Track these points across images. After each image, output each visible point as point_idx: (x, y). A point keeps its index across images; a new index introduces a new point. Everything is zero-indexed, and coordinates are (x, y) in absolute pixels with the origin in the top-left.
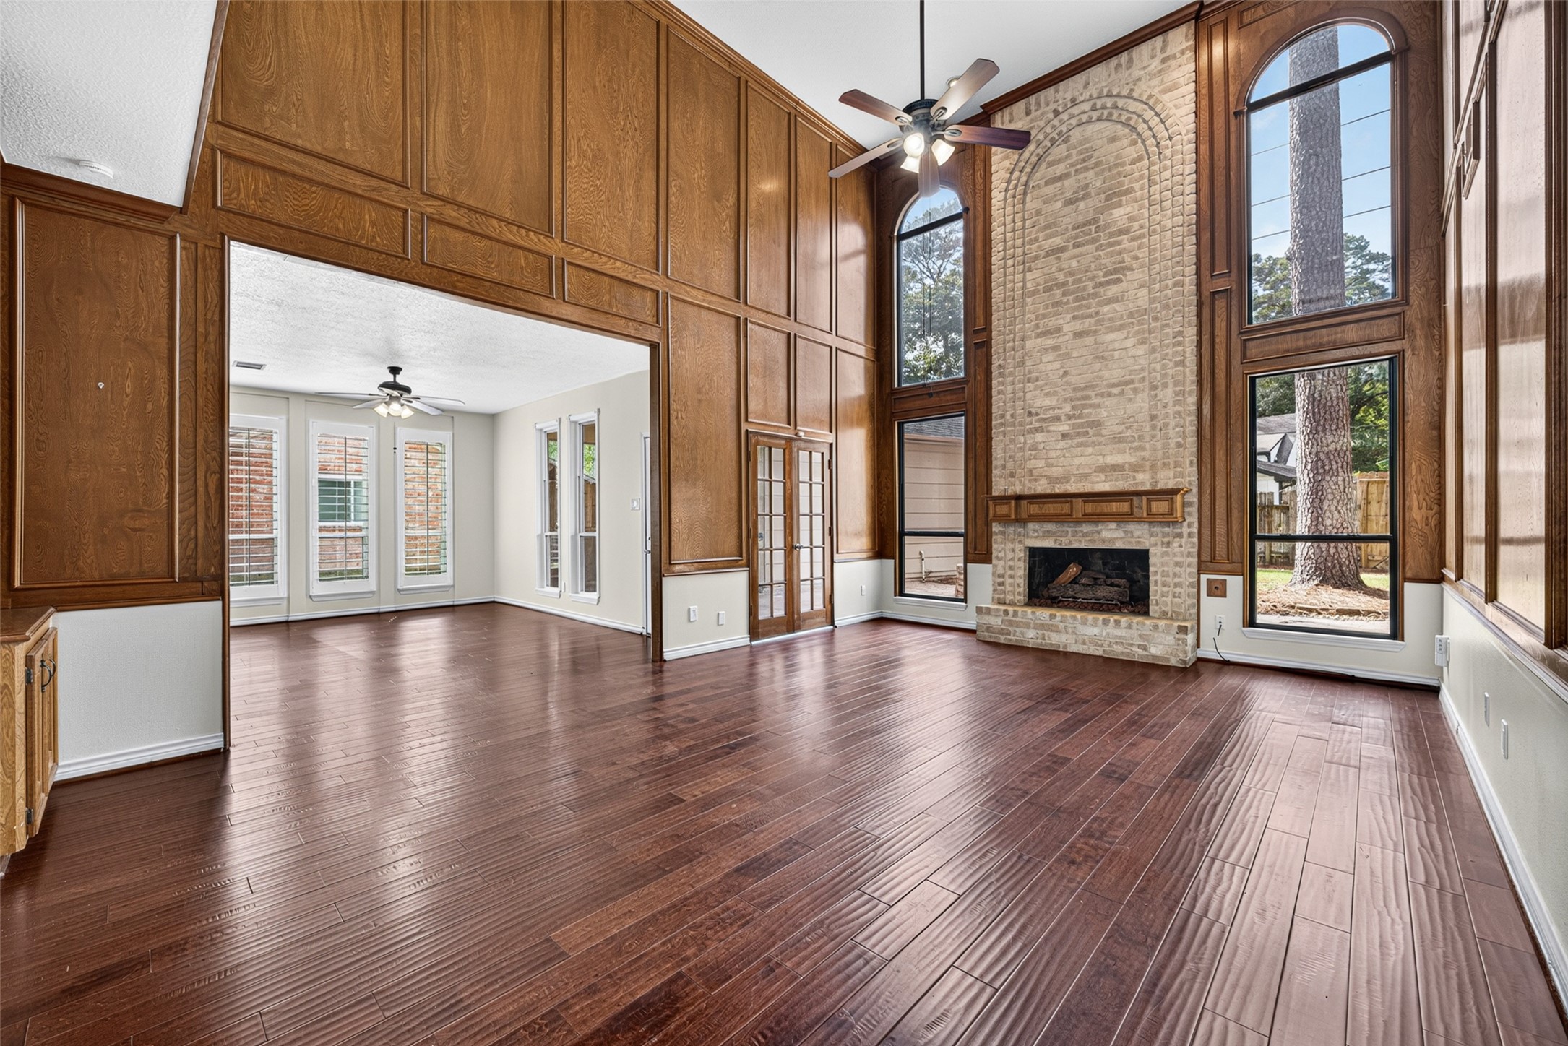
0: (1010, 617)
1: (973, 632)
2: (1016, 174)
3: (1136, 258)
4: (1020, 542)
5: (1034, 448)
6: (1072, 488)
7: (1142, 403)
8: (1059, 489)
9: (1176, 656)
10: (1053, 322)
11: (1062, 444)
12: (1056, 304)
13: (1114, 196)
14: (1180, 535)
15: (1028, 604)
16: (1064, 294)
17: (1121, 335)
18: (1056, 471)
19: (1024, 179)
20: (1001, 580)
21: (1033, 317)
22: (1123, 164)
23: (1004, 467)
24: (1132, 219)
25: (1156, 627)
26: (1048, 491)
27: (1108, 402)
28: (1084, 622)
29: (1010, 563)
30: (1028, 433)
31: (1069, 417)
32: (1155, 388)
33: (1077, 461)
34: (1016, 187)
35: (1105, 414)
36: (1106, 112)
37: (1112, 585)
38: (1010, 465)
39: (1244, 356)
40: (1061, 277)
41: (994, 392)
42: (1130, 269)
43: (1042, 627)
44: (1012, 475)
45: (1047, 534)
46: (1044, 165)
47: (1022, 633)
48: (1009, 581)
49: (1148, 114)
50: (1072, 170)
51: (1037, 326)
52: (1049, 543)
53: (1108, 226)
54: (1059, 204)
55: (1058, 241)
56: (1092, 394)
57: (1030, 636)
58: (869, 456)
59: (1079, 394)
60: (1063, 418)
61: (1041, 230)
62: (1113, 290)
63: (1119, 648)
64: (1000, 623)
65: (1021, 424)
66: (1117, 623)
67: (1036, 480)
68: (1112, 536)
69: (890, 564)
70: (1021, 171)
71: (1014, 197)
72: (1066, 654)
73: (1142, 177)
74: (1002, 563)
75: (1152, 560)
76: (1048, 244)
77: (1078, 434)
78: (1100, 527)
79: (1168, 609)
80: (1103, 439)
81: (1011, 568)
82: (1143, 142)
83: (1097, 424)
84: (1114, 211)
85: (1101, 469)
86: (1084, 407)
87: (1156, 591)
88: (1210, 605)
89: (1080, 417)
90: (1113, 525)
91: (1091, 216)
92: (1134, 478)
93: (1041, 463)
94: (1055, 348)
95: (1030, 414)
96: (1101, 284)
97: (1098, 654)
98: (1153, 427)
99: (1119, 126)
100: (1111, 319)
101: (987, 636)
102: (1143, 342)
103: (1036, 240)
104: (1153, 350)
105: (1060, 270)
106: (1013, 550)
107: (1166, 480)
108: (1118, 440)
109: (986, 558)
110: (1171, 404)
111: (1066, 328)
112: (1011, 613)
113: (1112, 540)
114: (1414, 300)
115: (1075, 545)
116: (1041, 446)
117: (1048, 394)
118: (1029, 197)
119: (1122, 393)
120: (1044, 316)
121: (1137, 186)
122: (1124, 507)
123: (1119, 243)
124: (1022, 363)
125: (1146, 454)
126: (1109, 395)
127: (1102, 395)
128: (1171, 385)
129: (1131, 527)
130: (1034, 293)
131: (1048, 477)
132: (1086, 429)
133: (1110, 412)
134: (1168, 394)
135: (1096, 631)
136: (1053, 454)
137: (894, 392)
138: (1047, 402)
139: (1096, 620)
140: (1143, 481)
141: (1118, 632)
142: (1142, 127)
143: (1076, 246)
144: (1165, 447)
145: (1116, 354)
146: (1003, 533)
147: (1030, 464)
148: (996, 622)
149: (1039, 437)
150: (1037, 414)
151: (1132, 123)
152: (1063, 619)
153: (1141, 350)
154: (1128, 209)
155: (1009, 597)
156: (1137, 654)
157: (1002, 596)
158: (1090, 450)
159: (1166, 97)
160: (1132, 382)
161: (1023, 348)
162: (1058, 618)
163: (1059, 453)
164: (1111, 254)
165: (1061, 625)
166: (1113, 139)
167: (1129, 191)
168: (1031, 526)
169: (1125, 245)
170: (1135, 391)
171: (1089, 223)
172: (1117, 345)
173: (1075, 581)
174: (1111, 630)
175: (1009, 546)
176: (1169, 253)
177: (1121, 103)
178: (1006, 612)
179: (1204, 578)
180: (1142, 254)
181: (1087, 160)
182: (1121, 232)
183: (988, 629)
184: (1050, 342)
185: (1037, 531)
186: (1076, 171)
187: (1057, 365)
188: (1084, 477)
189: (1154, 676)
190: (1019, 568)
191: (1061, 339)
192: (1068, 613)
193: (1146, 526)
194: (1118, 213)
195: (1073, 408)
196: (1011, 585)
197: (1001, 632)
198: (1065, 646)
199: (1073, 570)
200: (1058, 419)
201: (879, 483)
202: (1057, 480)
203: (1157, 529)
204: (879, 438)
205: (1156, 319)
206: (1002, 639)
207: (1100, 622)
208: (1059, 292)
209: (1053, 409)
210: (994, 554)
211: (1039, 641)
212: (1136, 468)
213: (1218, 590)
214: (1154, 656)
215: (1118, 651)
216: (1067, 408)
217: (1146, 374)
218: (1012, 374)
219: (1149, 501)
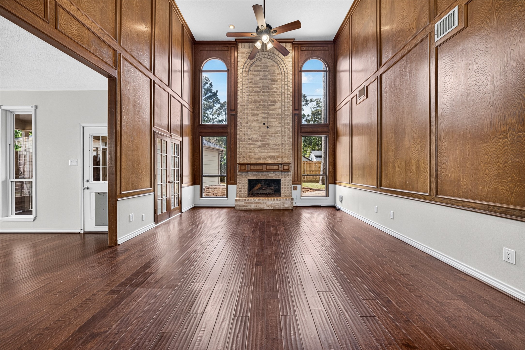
0: (246, 201)
1: (234, 207)
2: (246, 65)
3: (278, 100)
4: (246, 178)
5: (251, 149)
6: (261, 162)
7: (279, 140)
8: (258, 162)
9: (291, 206)
10: (256, 113)
11: (258, 149)
12: (257, 107)
13: (273, 82)
14: (288, 175)
15: (248, 196)
16: (260, 105)
17: (274, 120)
18: (257, 157)
19: (248, 67)
20: (240, 190)
21: (251, 110)
22: (275, 74)
23: (241, 154)
24: (278, 89)
25: (286, 199)
26: (255, 162)
27: (271, 138)
28: (268, 200)
29: (243, 184)
30: (249, 144)
31: (261, 141)
32: (283, 136)
33: (263, 154)
34: (246, 69)
35: (270, 141)
36: (272, 57)
37: (270, 189)
38: (243, 154)
39: (301, 131)
40: (259, 100)
41: (238, 131)
42: (277, 103)
43: (256, 203)
44: (244, 157)
45: (254, 175)
46: (254, 65)
47: (250, 206)
48: (242, 190)
49: (282, 63)
50: (262, 70)
51: (252, 113)
52: (255, 178)
53: (271, 89)
54: (258, 79)
55: (258, 89)
56: (267, 135)
57: (253, 206)
58: (191, 148)
59: (264, 135)
60: (259, 141)
61: (253, 84)
62: (273, 107)
63: (277, 206)
64: (243, 203)
65: (247, 141)
66: (277, 199)
67: (251, 159)
68: (272, 176)
69: (198, 187)
70: (248, 64)
71: (245, 71)
72: (263, 210)
73: (280, 79)
74: (241, 184)
75: (282, 182)
76: (255, 89)
77: (263, 146)
78: (269, 173)
79: (286, 194)
80: (270, 148)
81: (243, 186)
82: (281, 69)
83: (268, 144)
84: (273, 86)
85: (269, 157)
86: (265, 138)
87: (283, 190)
88: (294, 192)
89: (264, 141)
90: (272, 173)
91: (267, 85)
92: (278, 160)
93: (253, 154)
94: (257, 120)
95: (249, 139)
96: (270, 105)
97: (272, 209)
98: (282, 146)
99: (275, 63)
100: (272, 115)
101: (238, 208)
102: (280, 123)
103: (251, 87)
104: (282, 126)
105: (258, 98)
106: (244, 180)
107: (286, 160)
108: (273, 149)
109: (234, 183)
110: (287, 141)
111: (260, 115)
112: (247, 200)
113: (272, 177)
114: (331, 125)
115: (262, 178)
116: (253, 149)
117: (255, 134)
118: (249, 73)
119: (275, 136)
120: (254, 110)
121: (279, 81)
122: (276, 167)
123: (274, 95)
124: (247, 123)
125: (280, 153)
126: (272, 136)
127: (270, 136)
128: (287, 136)
129: (277, 173)
130: (251, 103)
131: (254, 158)
132: (265, 145)
133: (272, 141)
134: (286, 138)
135: (271, 202)
136: (256, 152)
137: (199, 125)
138: (254, 136)
139: (271, 199)
140: (280, 160)
141: (277, 202)
142: (280, 65)
143: (263, 92)
144: (285, 152)
145: (273, 125)
146: (241, 175)
147: (250, 154)
148: (242, 203)
149: (252, 146)
150: (252, 139)
151: (278, 63)
152: (263, 200)
153: (279, 125)
154: (277, 86)
155: (243, 195)
156: (282, 207)
157: (241, 195)
158: (266, 151)
159: (286, 60)
160: (277, 133)
161: (248, 118)
162: (261, 200)
163: (258, 151)
164: (272, 97)
165: (262, 202)
166: (273, 66)
167: (277, 81)
168: (249, 173)
169: (276, 96)
170: (278, 136)
171: (266, 87)
172: (274, 123)
173: (260, 188)
174: (276, 202)
175: (243, 179)
176: (286, 101)
177: (276, 56)
178: (245, 200)
179: (293, 185)
180: (280, 99)
181: (266, 69)
182: (275, 92)
183: (239, 206)
184: (255, 118)
185: (251, 174)
186: (263, 71)
187: (257, 125)
188: (265, 159)
189: (286, 213)
190: (246, 186)
191: (259, 118)
192: (264, 198)
193: (280, 173)
194: (274, 86)
195: (262, 138)
196: (243, 191)
197: (244, 206)
198: (263, 208)
199: (259, 185)
200: (257, 141)
201: (194, 158)
202: (258, 159)
203: (283, 173)
204: (194, 141)
205: (283, 118)
206: (244, 208)
207: (272, 200)
208: (258, 104)
209: (256, 138)
210: (238, 182)
211: (256, 207)
212: (278, 157)
213: (295, 188)
214: (286, 207)
215: (277, 207)
216: (260, 138)
217: (281, 132)
218: (244, 126)
219: (284, 166)
